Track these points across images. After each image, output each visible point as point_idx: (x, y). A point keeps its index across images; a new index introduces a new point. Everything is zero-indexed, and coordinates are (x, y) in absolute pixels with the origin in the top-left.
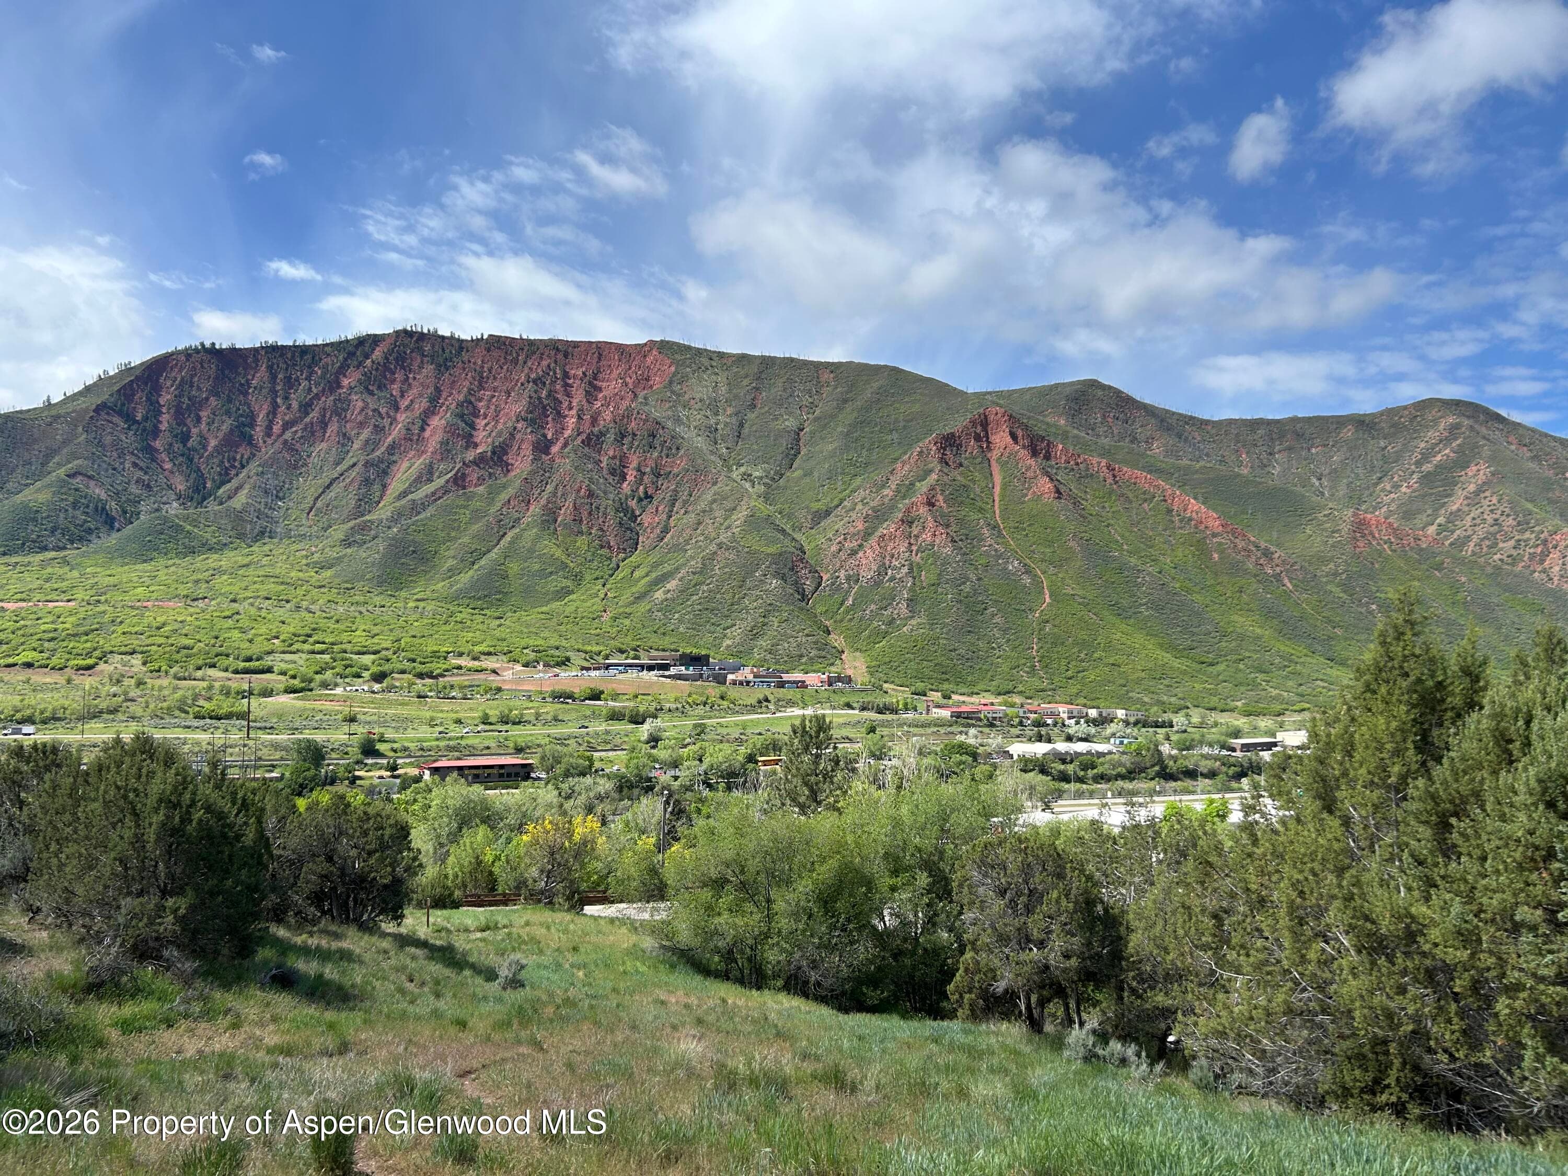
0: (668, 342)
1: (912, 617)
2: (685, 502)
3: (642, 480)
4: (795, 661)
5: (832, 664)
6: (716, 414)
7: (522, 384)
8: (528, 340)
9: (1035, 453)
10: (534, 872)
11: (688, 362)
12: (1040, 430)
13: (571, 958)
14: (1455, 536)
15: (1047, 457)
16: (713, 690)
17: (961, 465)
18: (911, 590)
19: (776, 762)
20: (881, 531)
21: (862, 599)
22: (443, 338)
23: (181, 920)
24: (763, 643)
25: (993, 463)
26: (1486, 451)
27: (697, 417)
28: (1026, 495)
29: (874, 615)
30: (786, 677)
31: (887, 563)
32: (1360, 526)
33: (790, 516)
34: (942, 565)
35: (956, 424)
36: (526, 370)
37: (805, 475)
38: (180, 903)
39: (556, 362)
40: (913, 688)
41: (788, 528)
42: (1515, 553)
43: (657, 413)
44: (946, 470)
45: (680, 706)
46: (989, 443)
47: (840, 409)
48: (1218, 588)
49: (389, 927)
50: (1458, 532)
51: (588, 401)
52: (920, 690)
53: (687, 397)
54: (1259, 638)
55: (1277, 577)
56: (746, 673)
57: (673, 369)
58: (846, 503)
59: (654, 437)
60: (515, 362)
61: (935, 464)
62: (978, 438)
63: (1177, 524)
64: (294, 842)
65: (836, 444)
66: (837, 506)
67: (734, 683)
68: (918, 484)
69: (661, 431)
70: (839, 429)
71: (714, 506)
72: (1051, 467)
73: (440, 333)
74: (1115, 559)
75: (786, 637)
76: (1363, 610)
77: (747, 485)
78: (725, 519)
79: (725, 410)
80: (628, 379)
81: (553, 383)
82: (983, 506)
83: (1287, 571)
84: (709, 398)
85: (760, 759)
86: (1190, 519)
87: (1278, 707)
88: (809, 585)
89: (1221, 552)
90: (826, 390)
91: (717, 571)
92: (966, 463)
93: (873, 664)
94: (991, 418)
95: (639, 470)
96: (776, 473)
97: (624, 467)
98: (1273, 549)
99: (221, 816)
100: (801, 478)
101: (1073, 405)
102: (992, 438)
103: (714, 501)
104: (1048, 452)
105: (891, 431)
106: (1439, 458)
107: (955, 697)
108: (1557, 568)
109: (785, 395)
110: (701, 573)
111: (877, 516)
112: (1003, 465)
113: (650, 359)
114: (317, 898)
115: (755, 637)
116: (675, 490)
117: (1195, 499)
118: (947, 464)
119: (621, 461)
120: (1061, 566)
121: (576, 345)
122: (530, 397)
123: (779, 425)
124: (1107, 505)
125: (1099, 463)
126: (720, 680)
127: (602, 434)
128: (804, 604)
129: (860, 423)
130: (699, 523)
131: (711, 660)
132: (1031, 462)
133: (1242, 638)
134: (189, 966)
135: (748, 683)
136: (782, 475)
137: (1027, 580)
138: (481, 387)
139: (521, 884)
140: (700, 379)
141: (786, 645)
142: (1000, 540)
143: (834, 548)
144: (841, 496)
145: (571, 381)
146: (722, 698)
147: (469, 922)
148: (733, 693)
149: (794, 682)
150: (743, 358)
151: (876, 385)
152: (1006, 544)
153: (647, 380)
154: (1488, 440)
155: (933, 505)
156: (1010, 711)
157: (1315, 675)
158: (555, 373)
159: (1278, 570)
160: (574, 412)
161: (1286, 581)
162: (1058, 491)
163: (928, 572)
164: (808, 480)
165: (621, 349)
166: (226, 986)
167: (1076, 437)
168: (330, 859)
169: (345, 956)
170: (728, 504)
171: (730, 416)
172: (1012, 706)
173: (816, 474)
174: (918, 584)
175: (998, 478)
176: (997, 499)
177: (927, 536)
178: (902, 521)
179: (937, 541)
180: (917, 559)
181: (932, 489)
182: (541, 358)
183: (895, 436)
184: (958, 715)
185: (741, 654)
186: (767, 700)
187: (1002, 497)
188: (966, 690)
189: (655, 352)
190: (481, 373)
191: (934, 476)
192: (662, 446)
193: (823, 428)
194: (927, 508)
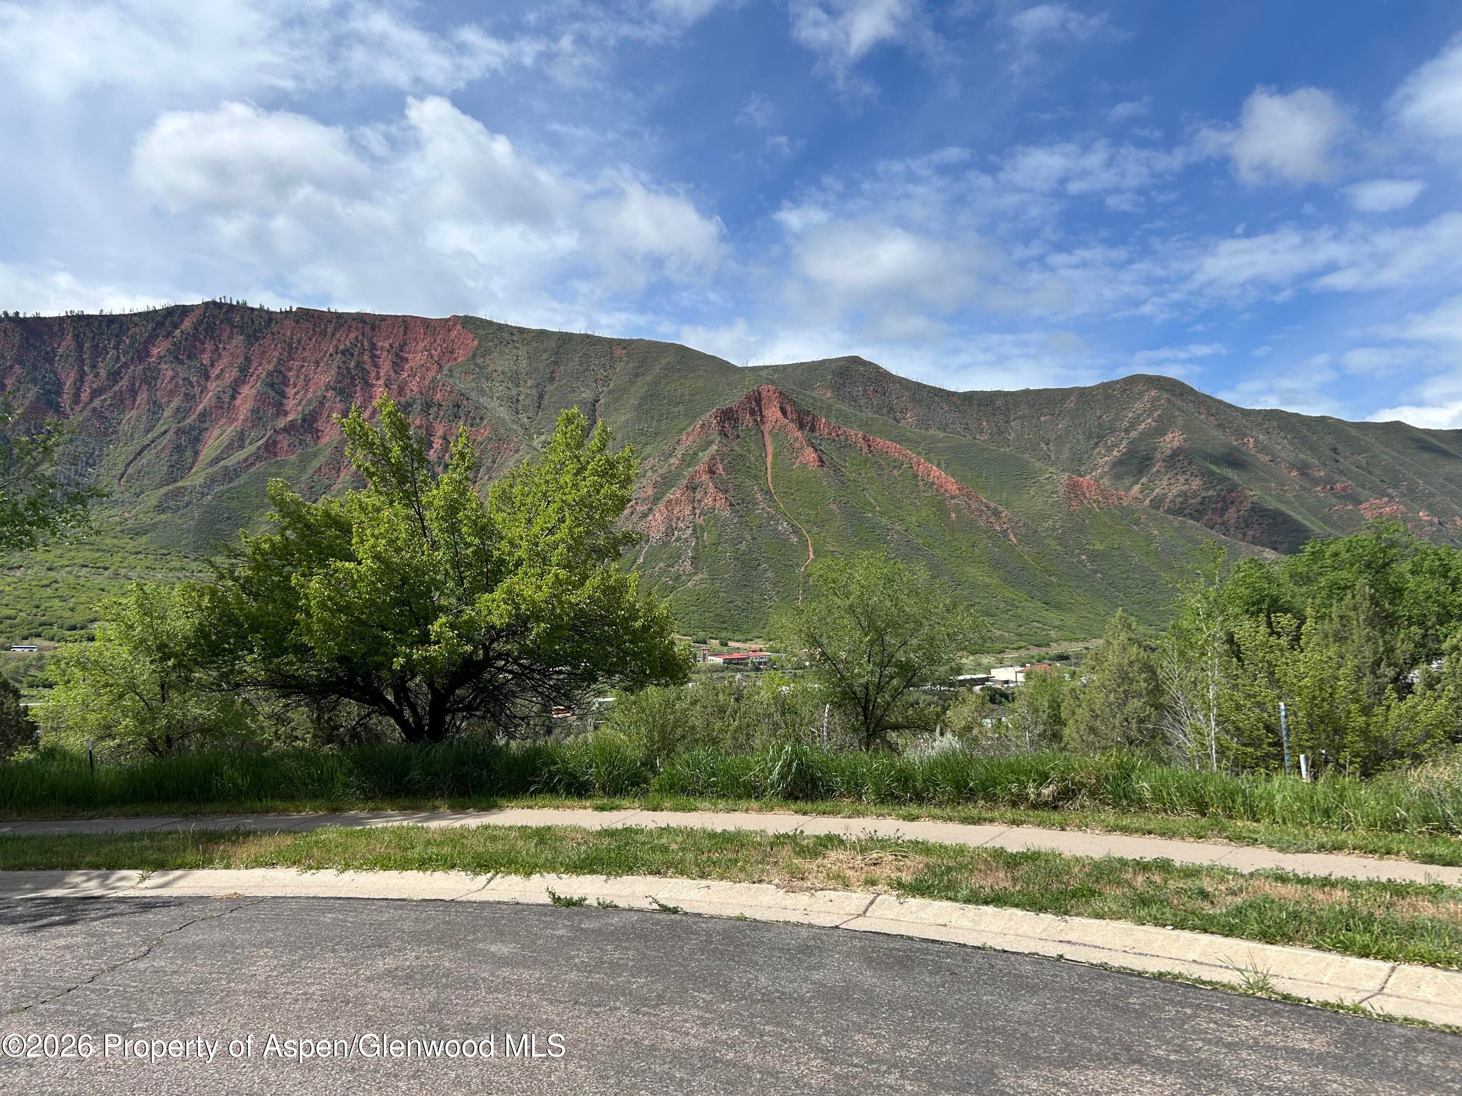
0: (471, 318)
1: (696, 573)
2: (489, 469)
3: (447, 447)
6: (518, 386)
7: (331, 355)
8: (336, 313)
9: (801, 427)
11: (490, 337)
12: (807, 404)
14: (1155, 494)
15: (813, 430)
17: (738, 436)
18: (695, 549)
20: (669, 496)
21: (652, 557)
22: (252, 309)
25: (766, 435)
26: (1180, 421)
27: (500, 389)
28: (795, 463)
29: (663, 571)
31: (674, 525)
32: (1074, 488)
34: (722, 526)
35: (734, 399)
36: (335, 342)
39: (363, 334)
40: (695, 638)
42: (1201, 508)
43: (463, 384)
44: (725, 442)
46: (762, 416)
47: (632, 383)
48: (955, 543)
50: (1157, 490)
51: (396, 372)
52: (701, 639)
53: (490, 369)
54: (987, 586)
55: (1004, 532)
57: (476, 343)
59: (459, 407)
60: (324, 333)
61: (715, 436)
62: (752, 413)
63: (922, 488)
65: (629, 415)
68: (700, 454)
69: (465, 402)
70: (632, 402)
72: (817, 438)
73: (249, 305)
74: (869, 519)
76: (1075, 560)
79: (525, 382)
80: (433, 352)
81: (361, 354)
82: (757, 473)
83: (1012, 527)
84: (511, 370)
86: (933, 484)
87: (999, 646)
89: (958, 512)
90: (619, 366)
92: (742, 434)
94: (764, 394)
95: (445, 439)
97: (431, 435)
98: (1000, 509)
101: (837, 379)
102: (765, 413)
104: (813, 425)
105: (678, 404)
106: (1143, 426)
107: (731, 644)
108: (1233, 521)
109: (581, 369)
111: (666, 483)
112: (775, 436)
113: (454, 333)
116: (479, 458)
117: (938, 466)
118: (726, 435)
119: (427, 430)
120: (824, 526)
121: (383, 318)
122: (339, 368)
123: (576, 397)
124: (862, 472)
125: (856, 435)
127: (409, 404)
129: (651, 395)
132: (799, 434)
133: (973, 586)
137: (794, 539)
138: (291, 357)
140: (502, 353)
142: (771, 504)
143: (627, 512)
145: (378, 353)
150: (542, 334)
151: (664, 362)
152: (777, 508)
153: (452, 352)
154: (1182, 411)
155: (714, 473)
156: (774, 656)
157: (1032, 618)
158: (363, 345)
159: (1005, 526)
160: (381, 382)
161: (1012, 536)
162: (821, 460)
163: (709, 532)
165: (426, 323)
167: (839, 410)
171: (531, 387)
172: (777, 651)
174: (701, 543)
175: (770, 449)
176: (769, 466)
177: (708, 501)
178: (687, 487)
179: (718, 505)
180: (700, 521)
181: (713, 458)
182: (349, 331)
183: (681, 408)
184: (729, 662)
187: (774, 465)
188: (741, 637)
189: (458, 327)
190: (290, 345)
191: (715, 447)
192: (466, 416)
193: (617, 400)
194: (708, 476)
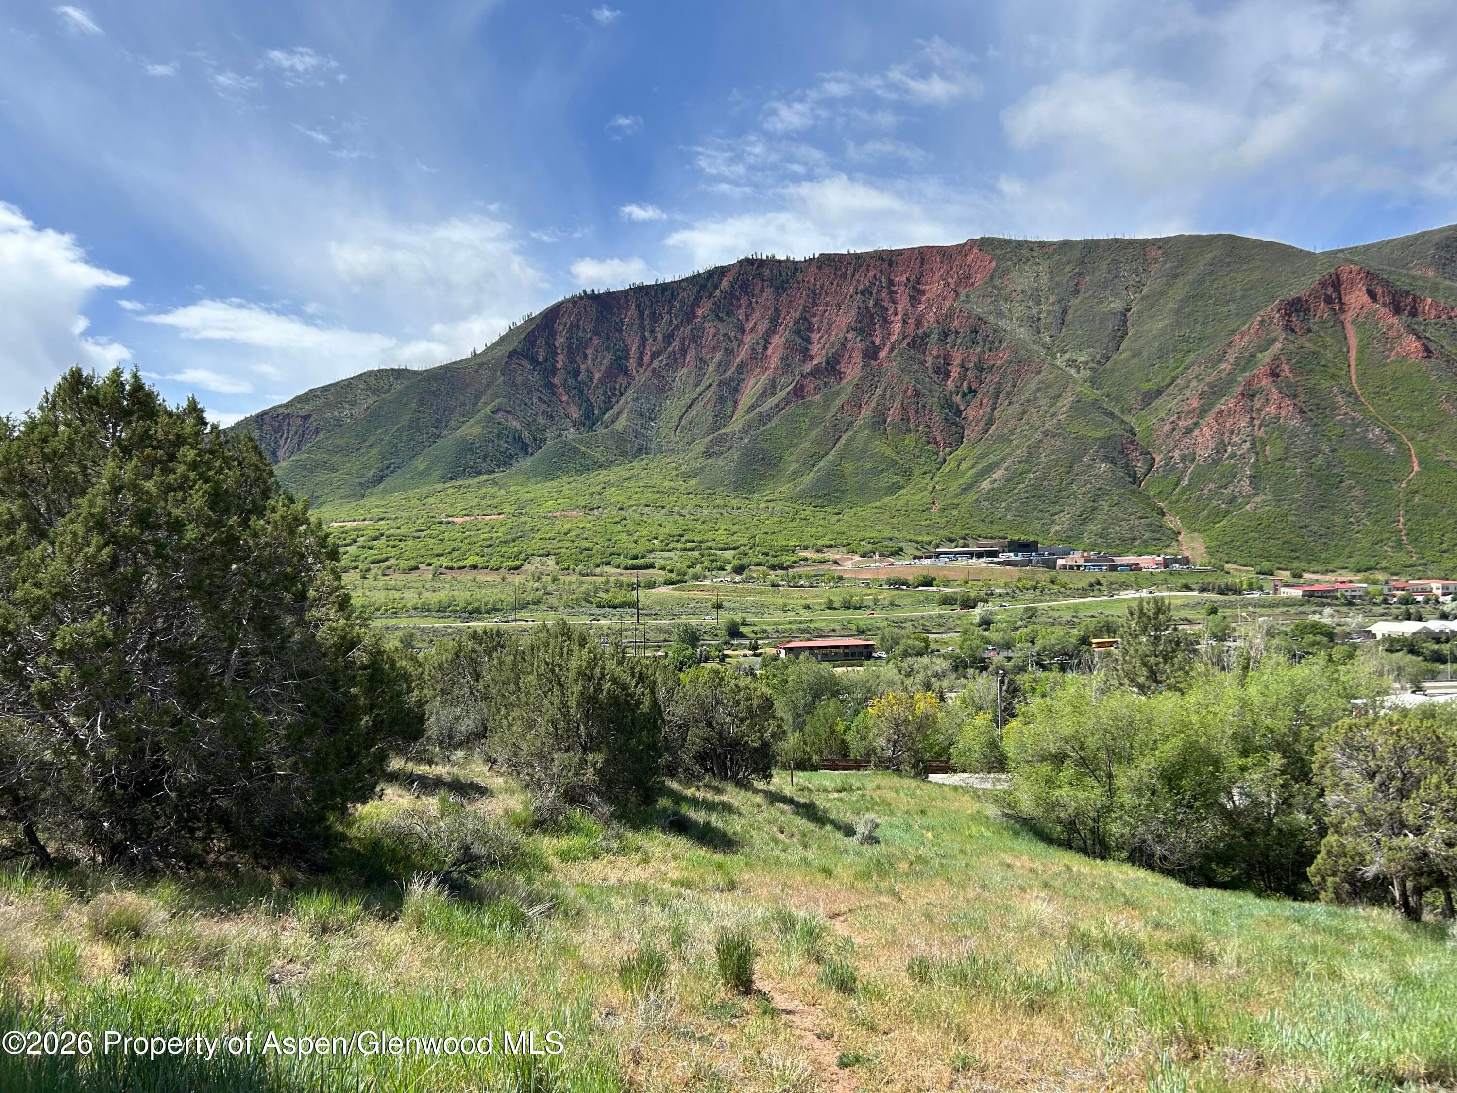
0: (988, 239)
1: (1255, 494)
2: (1009, 394)
3: (965, 375)
4: (1128, 544)
5: (1168, 546)
6: (1039, 303)
7: (851, 296)
8: (855, 254)
9: (1397, 310)
10: (882, 742)
11: (1008, 256)
12: (1403, 284)
13: (919, 820)
15: (1414, 314)
16: (1043, 575)
17: (1309, 331)
18: (1254, 466)
19: (1111, 644)
20: (1218, 407)
21: (1199, 478)
22: (780, 262)
23: (599, 772)
24: (1094, 527)
25: (1349, 326)
27: (1020, 310)
28: (1389, 357)
29: (1213, 495)
30: (1118, 560)
31: (1227, 440)
33: (1118, 399)
34: (1289, 438)
35: (1302, 287)
36: (854, 283)
37: (1134, 356)
38: (598, 758)
39: (881, 272)
40: (1258, 568)
41: (1116, 411)
43: (979, 309)
44: (1291, 338)
45: (1010, 591)
46: (1342, 303)
47: (1170, 285)
49: (760, 785)
51: (913, 306)
52: (1266, 569)
53: (1008, 290)
56: (1077, 558)
57: (994, 264)
58: (1179, 381)
59: (977, 332)
60: (845, 276)
61: (1278, 332)
62: (1329, 300)
64: (680, 710)
65: (1167, 321)
66: (1170, 385)
67: (1064, 567)
68: (1259, 355)
69: (983, 326)
70: (1170, 306)
71: (1038, 395)
72: (1420, 324)
73: (777, 258)
75: (1118, 521)
77: (1073, 371)
78: (1050, 407)
79: (1047, 298)
80: (950, 280)
81: (879, 292)
82: (1337, 372)
84: (1031, 289)
85: (1094, 641)
88: (1140, 467)
90: (1154, 268)
91: (1044, 459)
92: (1315, 328)
93: (1213, 544)
94: (1344, 277)
95: (962, 366)
96: (1102, 357)
97: (948, 364)
99: (625, 687)
100: (1128, 359)
101: (1443, 254)
102: (1346, 299)
103: (1039, 389)
104: (1414, 307)
105: (1227, 302)
107: (1307, 576)
109: (1110, 277)
110: (1026, 461)
111: (1216, 391)
112: (1359, 327)
113: (970, 258)
114: (701, 758)
115: (1085, 521)
116: (998, 383)
118: (1292, 330)
119: (945, 359)
120: (1433, 430)
121: (900, 253)
122: (859, 308)
123: (1104, 308)
126: (1050, 565)
127: (926, 335)
128: (1135, 486)
129: (1194, 296)
130: (1024, 413)
131: (1040, 546)
132: (1395, 320)
134: (607, 809)
135: (1078, 567)
136: (1108, 358)
137: (1391, 449)
138: (815, 304)
139: (871, 751)
140: (1021, 271)
141: (1118, 529)
142: (1357, 408)
143: (1167, 428)
144: (1173, 374)
145: (895, 289)
146: (1053, 582)
147: (827, 783)
148: (1063, 577)
149: (1128, 565)
150: (1066, 245)
151: (1209, 256)
152: (1365, 411)
153: (969, 278)
155: (1278, 376)
156: (1372, 588)
158: (881, 282)
160: (899, 317)
162: (1427, 350)
163: (1273, 446)
164: (1135, 361)
165: (942, 251)
166: (636, 828)
167: (1449, 288)
168: (710, 725)
169: (728, 808)
170: (1053, 392)
171: (1053, 304)
172: (1375, 583)
173: (1145, 354)
174: (1261, 459)
175: (1353, 341)
176: (1353, 363)
177: (1271, 409)
178: (1243, 395)
179: (1283, 413)
180: (1260, 433)
181: (1276, 358)
182: (868, 270)
183: (1232, 307)
184: (1310, 594)
185: (1071, 541)
186: (1099, 583)
187: (1360, 361)
188: (1319, 568)
189: (975, 250)
190: (814, 290)
191: (1278, 345)
192: (985, 340)
193: (1152, 306)
194: (1270, 379)
